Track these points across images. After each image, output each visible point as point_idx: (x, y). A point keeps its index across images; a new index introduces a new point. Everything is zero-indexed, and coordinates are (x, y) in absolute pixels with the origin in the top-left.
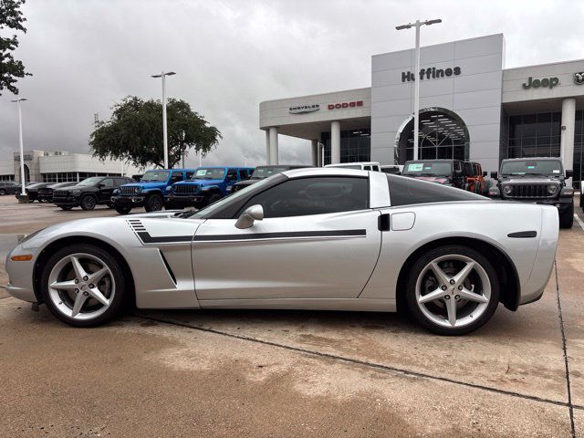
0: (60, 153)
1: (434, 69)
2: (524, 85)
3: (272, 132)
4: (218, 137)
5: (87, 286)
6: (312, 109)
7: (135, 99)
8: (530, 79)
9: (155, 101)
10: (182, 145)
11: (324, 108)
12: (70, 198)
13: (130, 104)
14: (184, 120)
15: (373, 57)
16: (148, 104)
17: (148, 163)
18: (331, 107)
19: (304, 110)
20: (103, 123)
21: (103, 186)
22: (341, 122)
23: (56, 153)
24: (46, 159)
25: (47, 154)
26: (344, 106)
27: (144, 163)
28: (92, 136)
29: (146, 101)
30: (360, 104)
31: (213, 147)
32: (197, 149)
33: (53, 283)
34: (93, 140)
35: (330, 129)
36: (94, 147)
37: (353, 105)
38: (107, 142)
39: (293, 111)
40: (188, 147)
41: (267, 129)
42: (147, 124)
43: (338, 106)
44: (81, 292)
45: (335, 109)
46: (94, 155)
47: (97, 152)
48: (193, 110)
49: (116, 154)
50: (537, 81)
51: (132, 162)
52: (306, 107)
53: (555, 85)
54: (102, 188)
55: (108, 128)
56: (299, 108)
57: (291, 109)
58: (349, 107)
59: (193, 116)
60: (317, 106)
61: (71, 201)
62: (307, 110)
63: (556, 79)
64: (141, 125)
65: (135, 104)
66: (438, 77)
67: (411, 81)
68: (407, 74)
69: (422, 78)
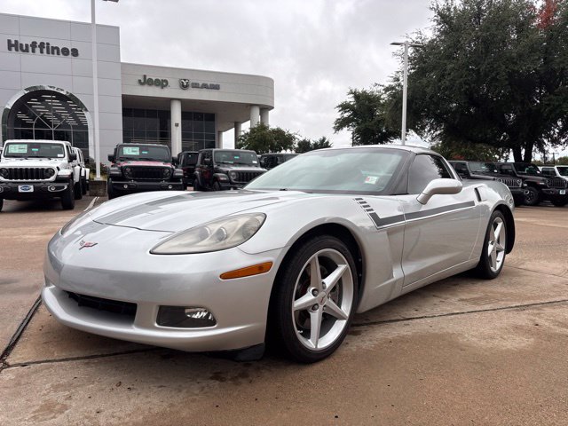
53: (165, 86)
63: (166, 81)
66: (53, 53)
67: (20, 51)
68: (13, 43)
69: (33, 51)
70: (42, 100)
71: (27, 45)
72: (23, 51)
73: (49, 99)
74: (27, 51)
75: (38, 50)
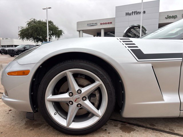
0: (8, 39)
1: (137, 11)
2: (166, 17)
3: (81, 32)
4: (63, 34)
5: (81, 99)
6: (95, 24)
7: (34, 19)
8: (168, 15)
9: (41, 20)
10: (50, 36)
11: (99, 24)
12: (13, 52)
13: (32, 21)
14: (52, 27)
15: (116, 7)
16: (39, 21)
17: (39, 42)
18: (101, 24)
19: (92, 25)
20: (23, 27)
21: (26, 48)
22: (105, 29)
23: (6, 39)
24: (3, 40)
25: (3, 39)
26: (106, 23)
27: (37, 42)
28: (19, 32)
29: (38, 20)
30: (111, 23)
31: (61, 37)
32: (56, 37)
33: (49, 97)
34: (19, 33)
35: (101, 31)
36: (20, 36)
37: (109, 23)
38: (25, 34)
39: (88, 25)
40: (52, 36)
41: (79, 31)
42: (39, 28)
43: (104, 24)
44: (75, 104)
45: (103, 25)
46: (20, 39)
47: (21, 38)
48: (54, 24)
49: (28, 38)
50: (170, 16)
51: (33, 41)
52: (93, 24)
53: (176, 18)
54: (25, 49)
55: (25, 29)
56: (90, 24)
57: (88, 24)
58: (107, 24)
59: (54, 26)
60: (97, 23)
61: (14, 53)
62: (93, 25)
63: (176, 16)
64: (37, 28)
65: (34, 21)
66: (138, 14)
67: (129, 15)
68: (127, 13)
69: (132, 15)
70: (134, 29)
71: (131, 13)
72: (130, 15)
73: (136, 28)
74: (131, 15)
75: (133, 14)
